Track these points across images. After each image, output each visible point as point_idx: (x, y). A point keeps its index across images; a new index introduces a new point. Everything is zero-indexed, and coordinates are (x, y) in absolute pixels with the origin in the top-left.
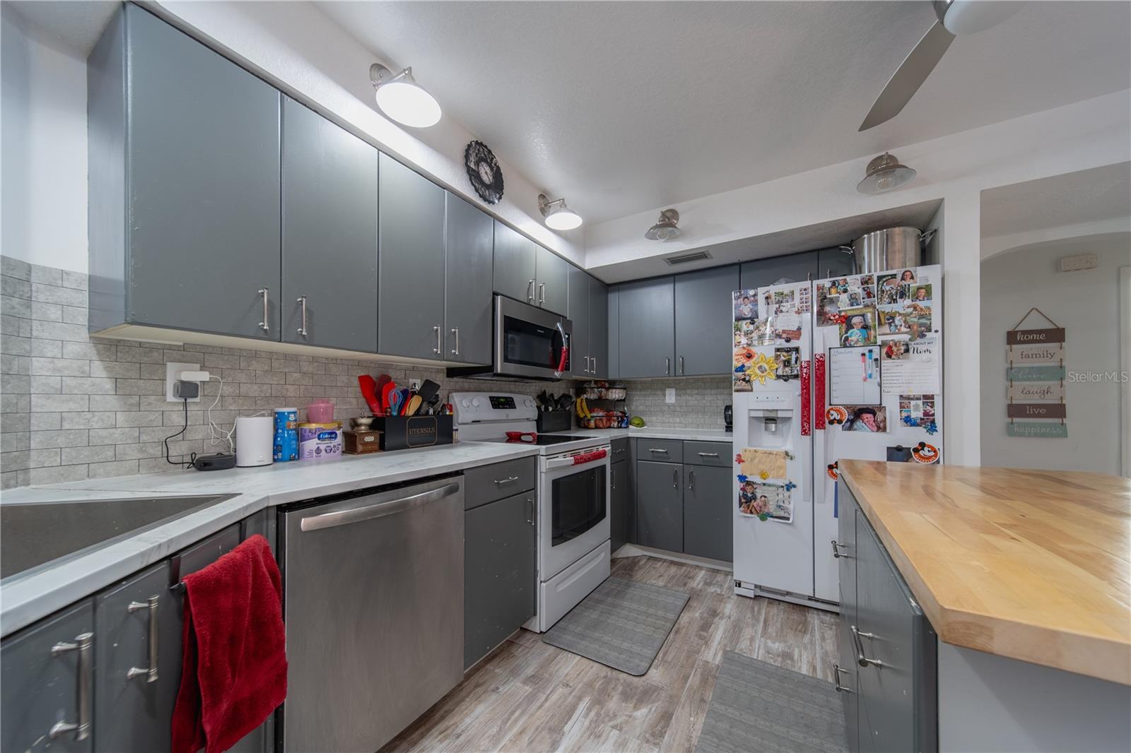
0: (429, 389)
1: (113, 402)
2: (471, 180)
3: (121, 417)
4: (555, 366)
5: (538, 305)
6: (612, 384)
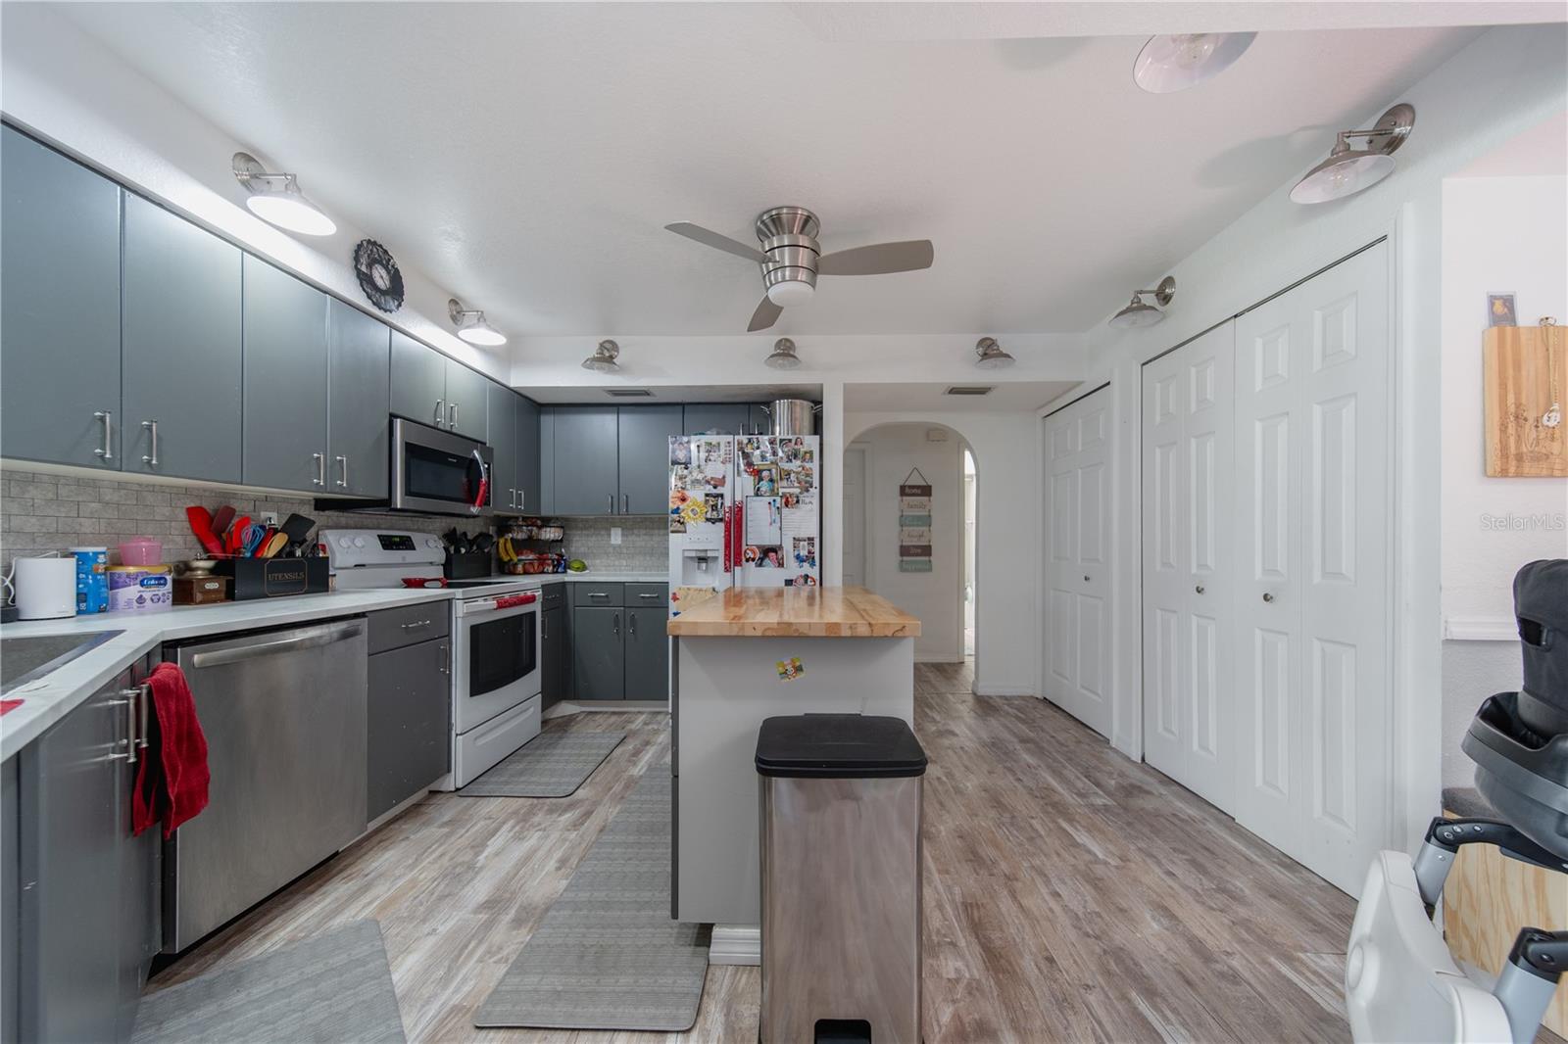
0: (296, 524)
2: (362, 286)
4: (471, 500)
5: (448, 429)
6: (546, 522)
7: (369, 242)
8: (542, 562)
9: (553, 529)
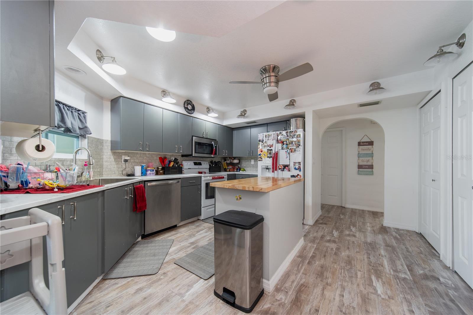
0: (176, 160)
1: (114, 163)
2: (185, 110)
3: (115, 166)
4: (212, 154)
5: (206, 137)
6: (235, 158)
7: (187, 100)
8: (234, 169)
9: (236, 160)
